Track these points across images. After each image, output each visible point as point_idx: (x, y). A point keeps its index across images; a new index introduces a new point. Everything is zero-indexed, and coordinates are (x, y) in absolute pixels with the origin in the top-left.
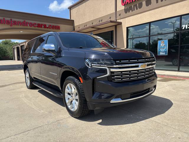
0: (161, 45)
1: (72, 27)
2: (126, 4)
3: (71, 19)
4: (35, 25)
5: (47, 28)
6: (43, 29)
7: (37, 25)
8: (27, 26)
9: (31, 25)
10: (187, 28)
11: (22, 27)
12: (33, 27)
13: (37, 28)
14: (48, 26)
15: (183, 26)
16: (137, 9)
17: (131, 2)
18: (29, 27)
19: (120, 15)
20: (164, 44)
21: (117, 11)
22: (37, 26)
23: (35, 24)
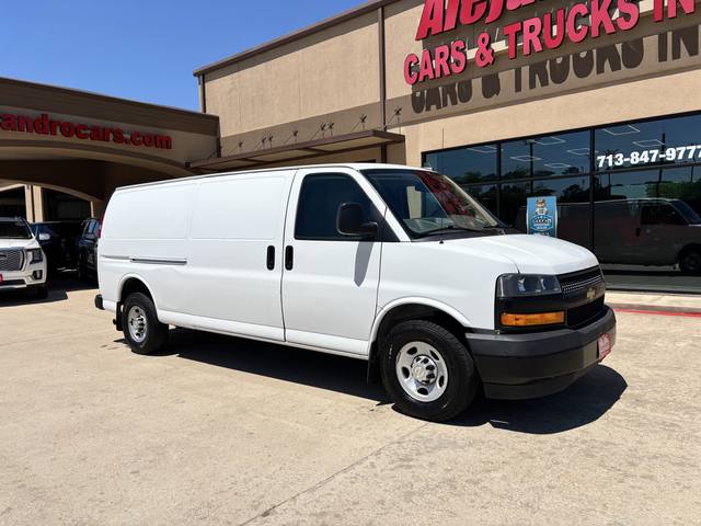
0: (538, 210)
1: (213, 138)
2: (421, 79)
3: (208, 112)
4: (83, 132)
5: (126, 141)
6: (111, 144)
7: (89, 132)
8: (54, 133)
9: (69, 130)
10: (610, 164)
11: (34, 136)
12: (74, 139)
13: (88, 141)
14: (127, 136)
15: (599, 158)
16: (454, 103)
17: (438, 75)
18: (59, 137)
19: (398, 113)
20: (545, 209)
21: (387, 98)
22: (90, 136)
23: (85, 127)
